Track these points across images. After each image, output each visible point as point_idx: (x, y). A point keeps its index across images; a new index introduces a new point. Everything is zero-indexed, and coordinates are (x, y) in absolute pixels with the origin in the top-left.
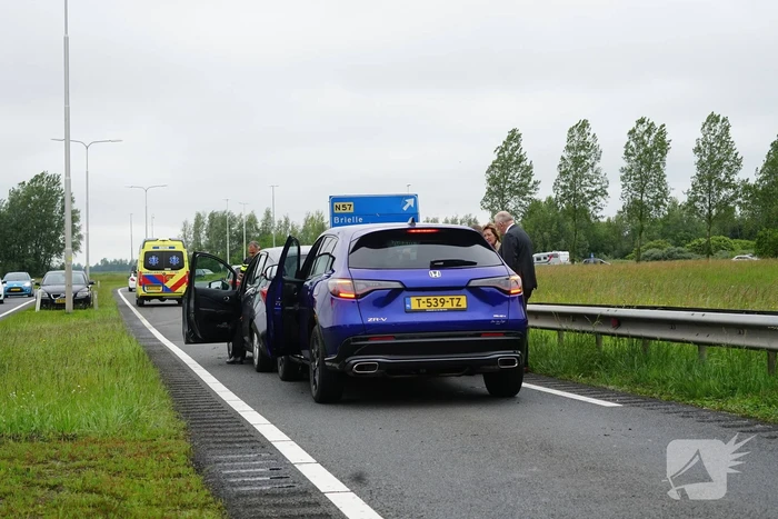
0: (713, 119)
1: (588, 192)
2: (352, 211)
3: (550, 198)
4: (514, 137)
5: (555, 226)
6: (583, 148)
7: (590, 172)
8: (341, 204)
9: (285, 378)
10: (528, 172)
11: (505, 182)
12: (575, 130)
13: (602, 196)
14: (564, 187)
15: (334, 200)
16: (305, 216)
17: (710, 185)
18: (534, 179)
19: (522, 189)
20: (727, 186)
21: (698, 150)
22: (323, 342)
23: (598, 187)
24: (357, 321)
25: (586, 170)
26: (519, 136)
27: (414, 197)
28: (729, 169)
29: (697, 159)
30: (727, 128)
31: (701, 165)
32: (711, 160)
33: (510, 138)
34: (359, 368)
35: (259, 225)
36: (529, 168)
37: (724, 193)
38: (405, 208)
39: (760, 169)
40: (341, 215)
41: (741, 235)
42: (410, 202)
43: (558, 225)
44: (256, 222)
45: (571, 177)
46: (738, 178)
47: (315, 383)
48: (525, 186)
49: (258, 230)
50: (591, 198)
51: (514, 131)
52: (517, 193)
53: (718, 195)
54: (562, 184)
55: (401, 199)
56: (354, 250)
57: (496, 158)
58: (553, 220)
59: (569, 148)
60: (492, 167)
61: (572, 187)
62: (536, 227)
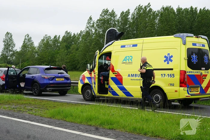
0: (8, 33)
17: (7, 50)
20: (11, 51)
21: (4, 41)
28: (12, 46)
29: (4, 44)
30: (12, 36)
31: (5, 45)
32: (7, 44)
37: (11, 53)
39: (21, 47)
41: (9, 63)
46: (14, 49)
53: (9, 53)
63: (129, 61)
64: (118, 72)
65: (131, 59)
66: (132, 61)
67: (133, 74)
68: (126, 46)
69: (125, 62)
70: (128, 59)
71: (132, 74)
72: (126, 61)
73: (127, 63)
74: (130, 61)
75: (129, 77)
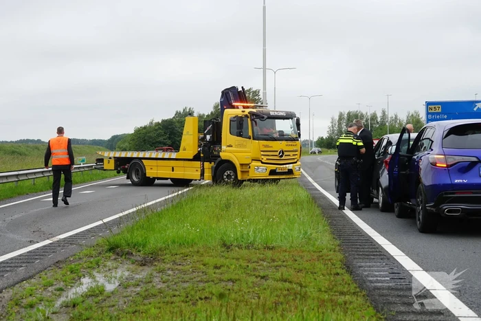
2: (440, 111)
8: (433, 106)
9: (399, 216)
15: (428, 104)
22: (425, 194)
24: (448, 182)
34: (448, 212)
35: (379, 119)
38: (475, 109)
40: (433, 114)
44: (377, 118)
47: (419, 220)
49: (377, 122)
55: (473, 103)
56: (446, 137)
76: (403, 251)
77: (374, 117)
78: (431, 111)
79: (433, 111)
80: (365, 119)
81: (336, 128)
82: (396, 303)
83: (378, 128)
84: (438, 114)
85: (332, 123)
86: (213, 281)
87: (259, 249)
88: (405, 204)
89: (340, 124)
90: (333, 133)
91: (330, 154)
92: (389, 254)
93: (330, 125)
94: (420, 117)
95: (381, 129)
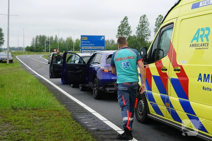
1: (145, 34)
2: (87, 39)
3: (134, 35)
4: (126, 18)
5: (135, 43)
6: (144, 22)
7: (146, 29)
9: (82, 90)
10: (129, 28)
11: (123, 31)
12: (142, 17)
13: (149, 36)
14: (139, 33)
15: (82, 36)
16: (67, 37)
18: (131, 30)
19: (128, 33)
22: (98, 83)
23: (148, 33)
24: (109, 78)
25: (145, 28)
26: (127, 18)
27: (104, 36)
33: (125, 19)
34: (109, 91)
35: (54, 39)
36: (129, 27)
38: (101, 39)
42: (103, 38)
43: (136, 43)
44: (53, 38)
45: (141, 30)
47: (95, 93)
48: (128, 32)
49: (53, 41)
50: (146, 36)
51: (126, 17)
52: (126, 34)
54: (138, 32)
55: (100, 37)
56: (107, 59)
57: (121, 24)
58: (135, 41)
59: (140, 22)
60: (120, 26)
61: (141, 33)
62: (130, 43)
63: (202, 41)
64: (181, 67)
65: (207, 36)
66: (208, 40)
67: (209, 75)
68: (201, 5)
69: (195, 42)
70: (201, 36)
71: (205, 75)
72: (197, 41)
73: (198, 45)
74: (205, 41)
75: (200, 80)
76: (94, 110)
77: (52, 38)
78: (83, 39)
79: (84, 39)
80: (47, 39)
81: (35, 42)
82: (106, 139)
83: (53, 43)
84: (86, 41)
85: (33, 40)
86: (19, 129)
87: (30, 110)
88: (85, 86)
89: (36, 41)
90: (33, 44)
91: (32, 54)
92: (89, 112)
93: (32, 41)
94: (72, 39)
95: (55, 44)
